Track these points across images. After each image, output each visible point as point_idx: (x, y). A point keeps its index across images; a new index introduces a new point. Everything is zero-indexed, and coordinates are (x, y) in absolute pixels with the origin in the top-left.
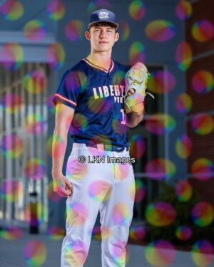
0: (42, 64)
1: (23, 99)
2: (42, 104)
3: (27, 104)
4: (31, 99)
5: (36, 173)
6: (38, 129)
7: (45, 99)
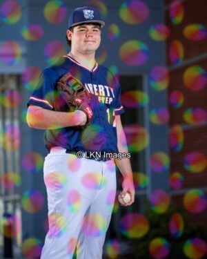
0: (11, 76)
2: (12, 118)
7: (16, 113)
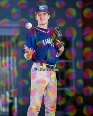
1: (4, 54)
3: (5, 56)
4: (8, 54)
5: (11, 89)
6: (12, 68)
